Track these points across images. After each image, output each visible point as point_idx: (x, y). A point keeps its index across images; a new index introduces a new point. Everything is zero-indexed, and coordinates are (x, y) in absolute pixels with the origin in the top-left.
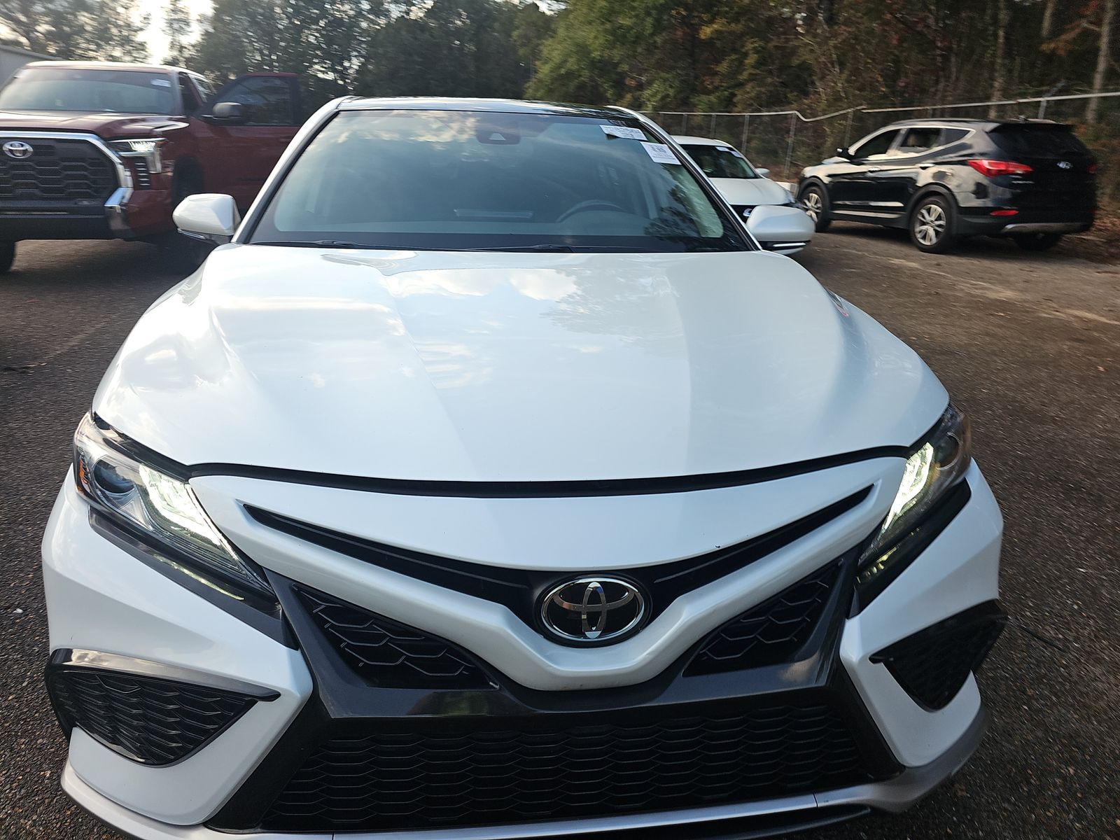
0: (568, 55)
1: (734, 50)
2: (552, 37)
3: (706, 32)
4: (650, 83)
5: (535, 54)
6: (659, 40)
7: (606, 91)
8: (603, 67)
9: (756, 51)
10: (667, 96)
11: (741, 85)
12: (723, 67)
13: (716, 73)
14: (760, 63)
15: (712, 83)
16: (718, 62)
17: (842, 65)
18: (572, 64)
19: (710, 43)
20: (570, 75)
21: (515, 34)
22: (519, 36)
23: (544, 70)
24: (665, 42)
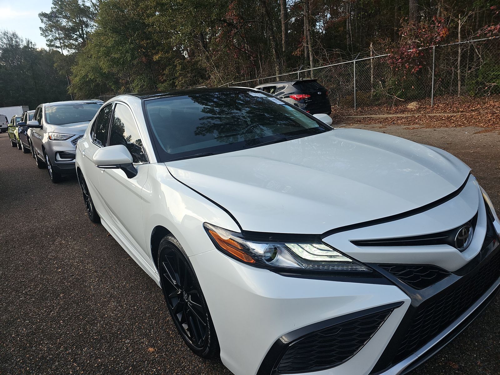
0: (88, 72)
1: (170, 65)
2: (76, 65)
3: (156, 58)
4: (133, 81)
5: (69, 72)
6: (135, 62)
7: (111, 86)
8: (107, 76)
9: (180, 64)
10: (143, 85)
11: (177, 78)
12: (166, 72)
13: (164, 74)
14: (183, 69)
15: (163, 78)
16: (164, 69)
17: (218, 67)
18: (91, 76)
19: (158, 62)
20: (91, 81)
21: (55, 65)
22: (58, 66)
23: (76, 80)
24: (138, 64)
